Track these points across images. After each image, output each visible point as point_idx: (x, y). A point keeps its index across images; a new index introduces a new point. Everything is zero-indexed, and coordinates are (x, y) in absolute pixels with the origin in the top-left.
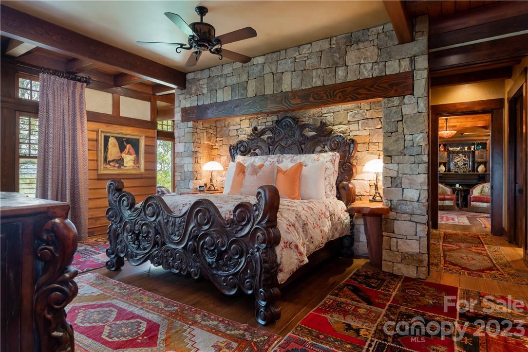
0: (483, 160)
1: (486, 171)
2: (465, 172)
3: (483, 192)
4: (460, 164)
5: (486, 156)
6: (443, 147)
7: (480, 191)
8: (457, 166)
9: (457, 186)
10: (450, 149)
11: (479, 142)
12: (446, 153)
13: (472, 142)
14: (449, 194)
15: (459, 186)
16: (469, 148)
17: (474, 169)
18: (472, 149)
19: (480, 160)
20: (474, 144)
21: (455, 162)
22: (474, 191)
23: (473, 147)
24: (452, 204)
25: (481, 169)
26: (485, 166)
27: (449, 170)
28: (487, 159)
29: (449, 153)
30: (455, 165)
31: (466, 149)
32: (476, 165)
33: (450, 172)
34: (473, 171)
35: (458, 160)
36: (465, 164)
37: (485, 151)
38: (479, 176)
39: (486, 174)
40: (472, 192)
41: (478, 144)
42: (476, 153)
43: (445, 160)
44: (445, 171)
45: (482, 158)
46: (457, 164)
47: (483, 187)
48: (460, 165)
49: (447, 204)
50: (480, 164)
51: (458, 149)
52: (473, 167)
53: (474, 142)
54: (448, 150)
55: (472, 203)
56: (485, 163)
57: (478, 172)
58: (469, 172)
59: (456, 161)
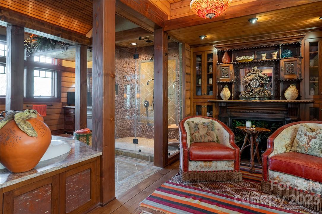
0: (295, 77)
1: (299, 98)
2: (263, 99)
3: (295, 143)
4: (255, 84)
5: (300, 69)
6: (227, 57)
7: (288, 141)
8: (249, 89)
9: (248, 124)
10: (238, 59)
11: (287, 43)
12: (231, 66)
13: (273, 44)
14: (228, 145)
15: (252, 127)
16: (270, 56)
17: (279, 94)
18: (275, 57)
19: (287, 77)
20: (277, 48)
21: (246, 82)
22: (276, 141)
23: (276, 53)
24: (232, 169)
25: (290, 93)
26: (298, 88)
27: (237, 95)
28: (300, 75)
29: (238, 66)
30: (246, 87)
31: (264, 58)
32: (281, 86)
33: (239, 98)
34: (277, 97)
35: (250, 78)
36: (262, 85)
37: (297, 59)
38: (287, 107)
39: (299, 103)
40: (272, 144)
41: (285, 47)
42: (282, 63)
43: (231, 78)
44: (230, 98)
45: (293, 72)
46: (249, 84)
47: (296, 131)
48: (254, 87)
49: (219, 169)
50: (288, 83)
51: (251, 58)
52: (277, 91)
53: (277, 44)
54: (235, 61)
55: (270, 172)
56: (297, 83)
57: (285, 99)
58: (270, 98)
59: (247, 79)
